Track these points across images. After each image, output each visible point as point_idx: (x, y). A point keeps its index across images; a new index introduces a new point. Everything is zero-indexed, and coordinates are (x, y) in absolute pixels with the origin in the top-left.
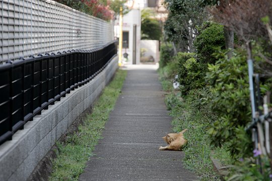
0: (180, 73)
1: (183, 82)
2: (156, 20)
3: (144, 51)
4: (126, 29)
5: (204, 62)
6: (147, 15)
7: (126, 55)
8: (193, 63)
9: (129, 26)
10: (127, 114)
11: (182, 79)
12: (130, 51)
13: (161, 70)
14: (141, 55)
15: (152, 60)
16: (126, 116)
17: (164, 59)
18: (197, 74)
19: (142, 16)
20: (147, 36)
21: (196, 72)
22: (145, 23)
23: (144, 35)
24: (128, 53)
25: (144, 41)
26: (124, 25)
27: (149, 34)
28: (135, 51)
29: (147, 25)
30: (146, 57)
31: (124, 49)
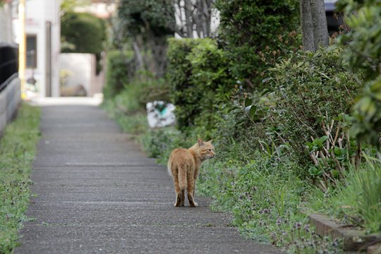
0: (175, 80)
1: (180, 98)
2: (88, 15)
3: (66, 76)
4: (32, 31)
5: (237, 44)
6: (70, 5)
7: (32, 81)
8: (209, 52)
9: (37, 24)
10: (68, 163)
11: (179, 93)
12: (40, 74)
13: (110, 102)
14: (62, 84)
15: (82, 93)
16: (68, 166)
17: (114, 81)
18: (216, 75)
19: (62, 6)
20: (72, 46)
21: (215, 70)
22: (66, 21)
23: (66, 45)
24: (36, 77)
25: (66, 56)
26: (29, 22)
27: (74, 43)
28: (49, 75)
29: (71, 25)
30: (71, 87)
31: (30, 71)
